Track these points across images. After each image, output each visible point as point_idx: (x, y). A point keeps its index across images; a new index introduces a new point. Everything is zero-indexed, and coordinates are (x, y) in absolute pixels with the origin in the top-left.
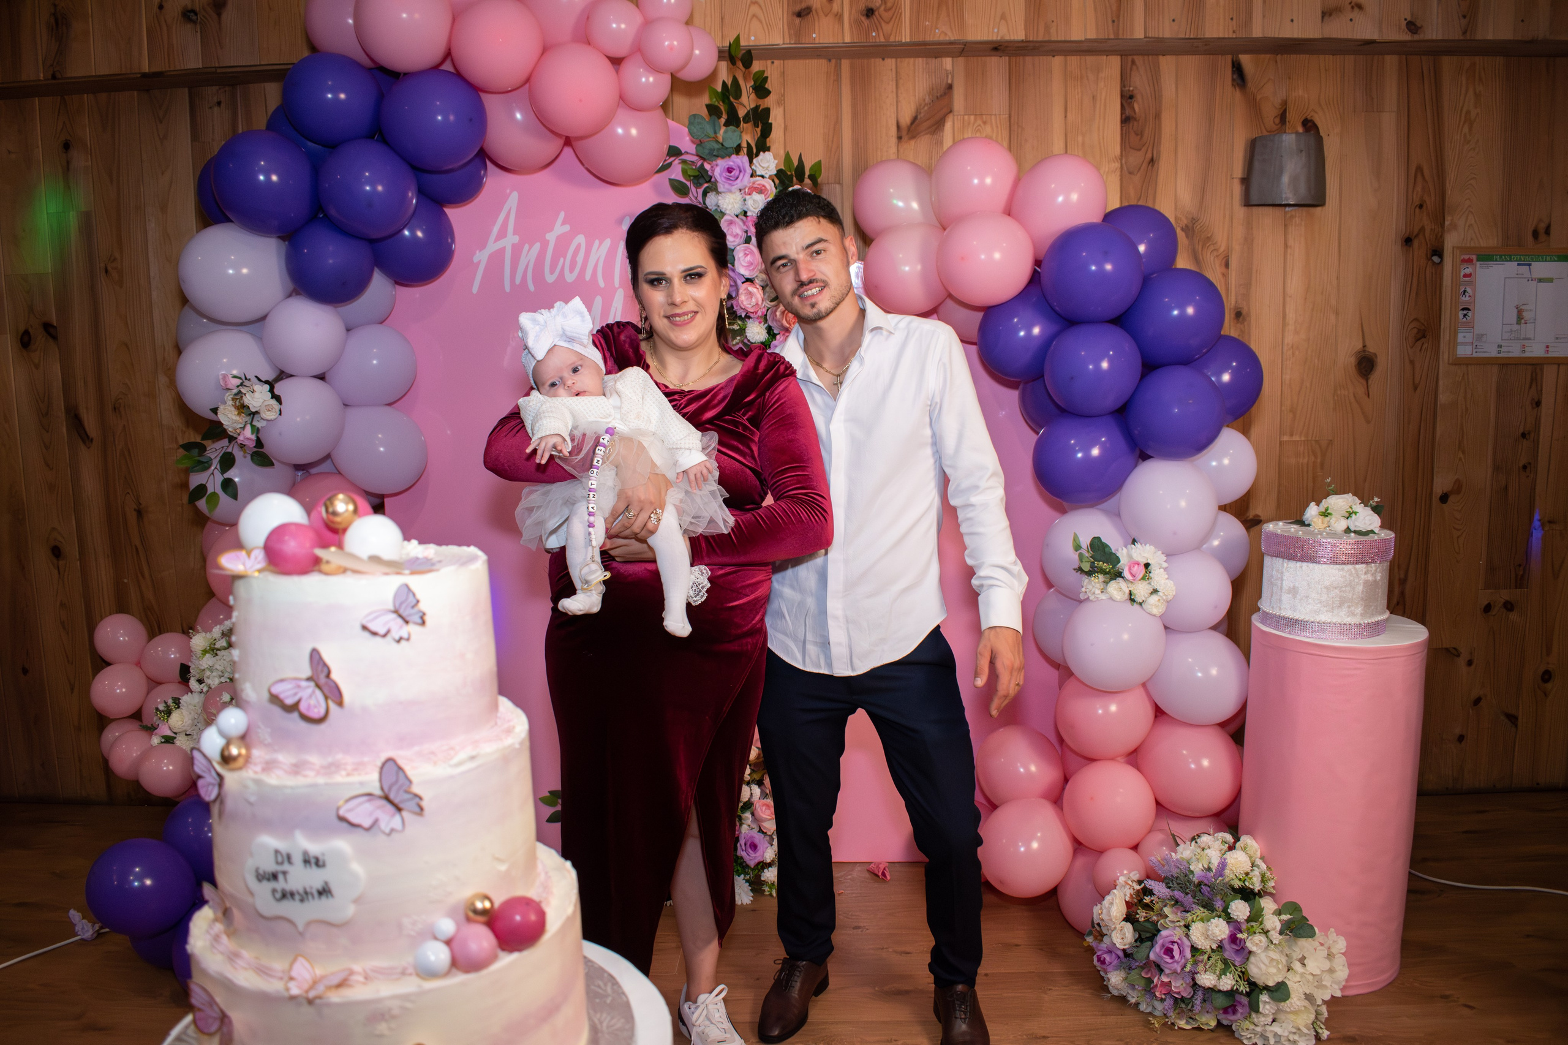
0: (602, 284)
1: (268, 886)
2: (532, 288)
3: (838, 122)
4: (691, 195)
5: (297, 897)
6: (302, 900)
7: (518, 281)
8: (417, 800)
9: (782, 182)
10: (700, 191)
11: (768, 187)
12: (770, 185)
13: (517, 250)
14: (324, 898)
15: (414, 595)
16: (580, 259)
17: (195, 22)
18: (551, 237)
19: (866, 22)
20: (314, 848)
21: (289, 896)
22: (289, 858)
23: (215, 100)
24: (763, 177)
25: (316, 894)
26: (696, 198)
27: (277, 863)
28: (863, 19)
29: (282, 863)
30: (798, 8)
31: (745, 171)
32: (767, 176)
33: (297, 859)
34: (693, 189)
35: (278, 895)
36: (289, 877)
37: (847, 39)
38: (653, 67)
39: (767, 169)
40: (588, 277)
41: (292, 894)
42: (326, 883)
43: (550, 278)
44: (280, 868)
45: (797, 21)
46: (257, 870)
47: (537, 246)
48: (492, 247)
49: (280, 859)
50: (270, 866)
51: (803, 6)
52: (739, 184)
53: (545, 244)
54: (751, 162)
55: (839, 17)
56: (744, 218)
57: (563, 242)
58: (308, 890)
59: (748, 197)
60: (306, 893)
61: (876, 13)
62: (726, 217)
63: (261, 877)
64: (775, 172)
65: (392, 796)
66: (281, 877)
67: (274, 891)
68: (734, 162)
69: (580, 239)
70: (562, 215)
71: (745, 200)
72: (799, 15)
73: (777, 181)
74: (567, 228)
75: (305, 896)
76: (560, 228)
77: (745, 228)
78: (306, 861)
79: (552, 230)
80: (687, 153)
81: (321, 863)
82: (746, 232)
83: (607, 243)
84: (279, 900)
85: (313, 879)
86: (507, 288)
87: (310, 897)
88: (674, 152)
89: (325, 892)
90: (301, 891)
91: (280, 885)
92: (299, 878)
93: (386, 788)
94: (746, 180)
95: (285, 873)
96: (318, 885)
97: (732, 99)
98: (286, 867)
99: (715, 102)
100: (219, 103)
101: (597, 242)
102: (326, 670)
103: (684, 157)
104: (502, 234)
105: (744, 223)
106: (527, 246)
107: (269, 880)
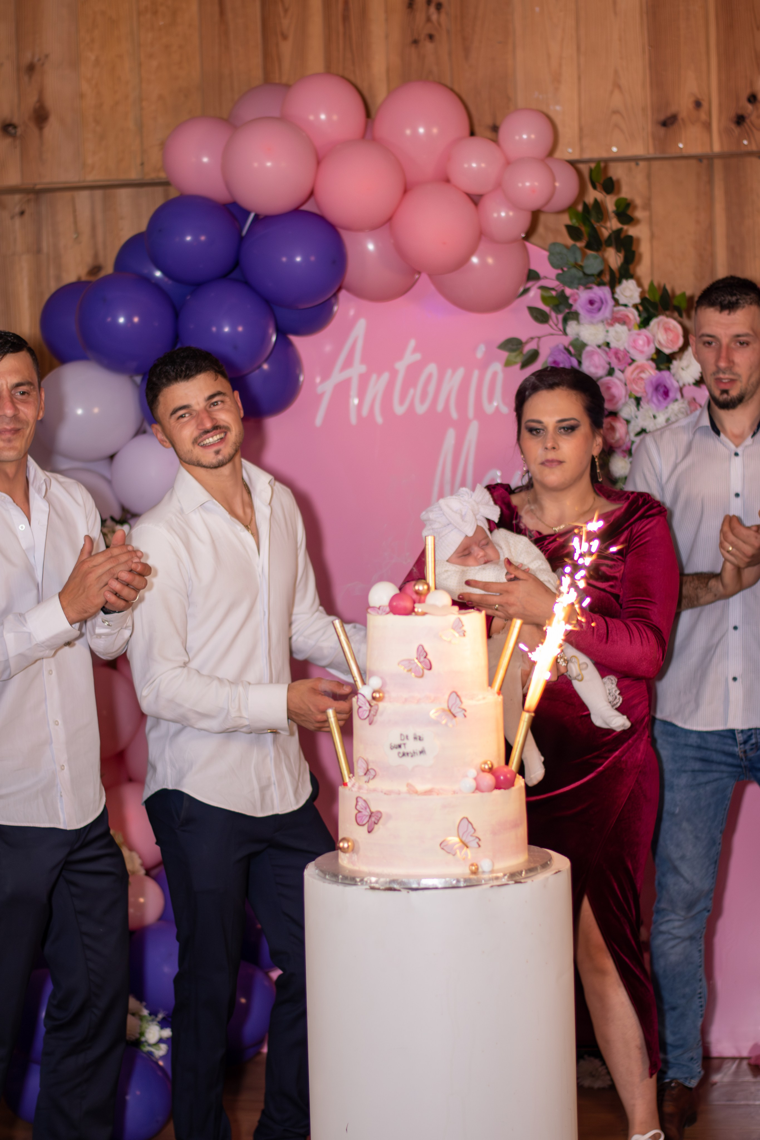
0: (454, 415)
1: (396, 751)
2: (379, 420)
3: (711, 227)
4: (551, 323)
5: (410, 755)
6: (412, 756)
7: (365, 412)
8: (464, 712)
9: (646, 309)
10: (560, 317)
11: (631, 316)
12: (633, 314)
13: (364, 380)
14: (422, 755)
15: (462, 622)
16: (431, 389)
17: (14, 136)
18: (401, 366)
19: (736, 131)
20: (419, 732)
21: (406, 755)
22: (407, 737)
23: (17, 210)
24: (626, 306)
25: (418, 753)
26: (556, 325)
27: (401, 740)
28: (733, 126)
29: (403, 740)
30: (662, 117)
31: (607, 302)
32: (630, 305)
33: (411, 737)
34: (553, 315)
35: (401, 755)
36: (406, 746)
37: (717, 148)
38: (513, 204)
39: (631, 297)
40: (440, 407)
41: (408, 754)
42: (423, 748)
43: (399, 410)
44: (402, 742)
45: (662, 131)
46: (391, 745)
47: (386, 376)
48: (337, 376)
49: (403, 738)
50: (398, 742)
51: (669, 113)
52: (600, 316)
53: (394, 373)
54: (613, 292)
55: (708, 126)
56: (607, 349)
57: (414, 370)
58: (415, 751)
59: (611, 329)
60: (414, 753)
61: (748, 121)
62: (588, 349)
63: (392, 748)
64: (637, 300)
65: (452, 710)
66: (403, 746)
67: (399, 753)
68: (595, 294)
69: (432, 368)
70: (412, 343)
71: (607, 331)
72: (665, 124)
73: (641, 308)
74: (418, 356)
75: (413, 754)
76: (410, 357)
77: (608, 359)
78: (415, 738)
79: (400, 357)
80: (545, 278)
81: (421, 739)
82: (609, 364)
83: (461, 372)
84: (401, 757)
85: (417, 746)
86: (353, 419)
87: (416, 754)
88: (532, 276)
89: (422, 752)
90: (412, 752)
91: (402, 750)
92: (411, 746)
93: (450, 706)
94: (606, 312)
95: (404, 744)
96: (420, 749)
97: (593, 221)
98: (405, 741)
99: (574, 222)
100: (22, 213)
101: (449, 372)
102: (425, 654)
103: (542, 283)
104: (348, 363)
105: (607, 353)
106: (374, 377)
107: (396, 748)
